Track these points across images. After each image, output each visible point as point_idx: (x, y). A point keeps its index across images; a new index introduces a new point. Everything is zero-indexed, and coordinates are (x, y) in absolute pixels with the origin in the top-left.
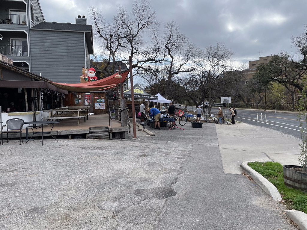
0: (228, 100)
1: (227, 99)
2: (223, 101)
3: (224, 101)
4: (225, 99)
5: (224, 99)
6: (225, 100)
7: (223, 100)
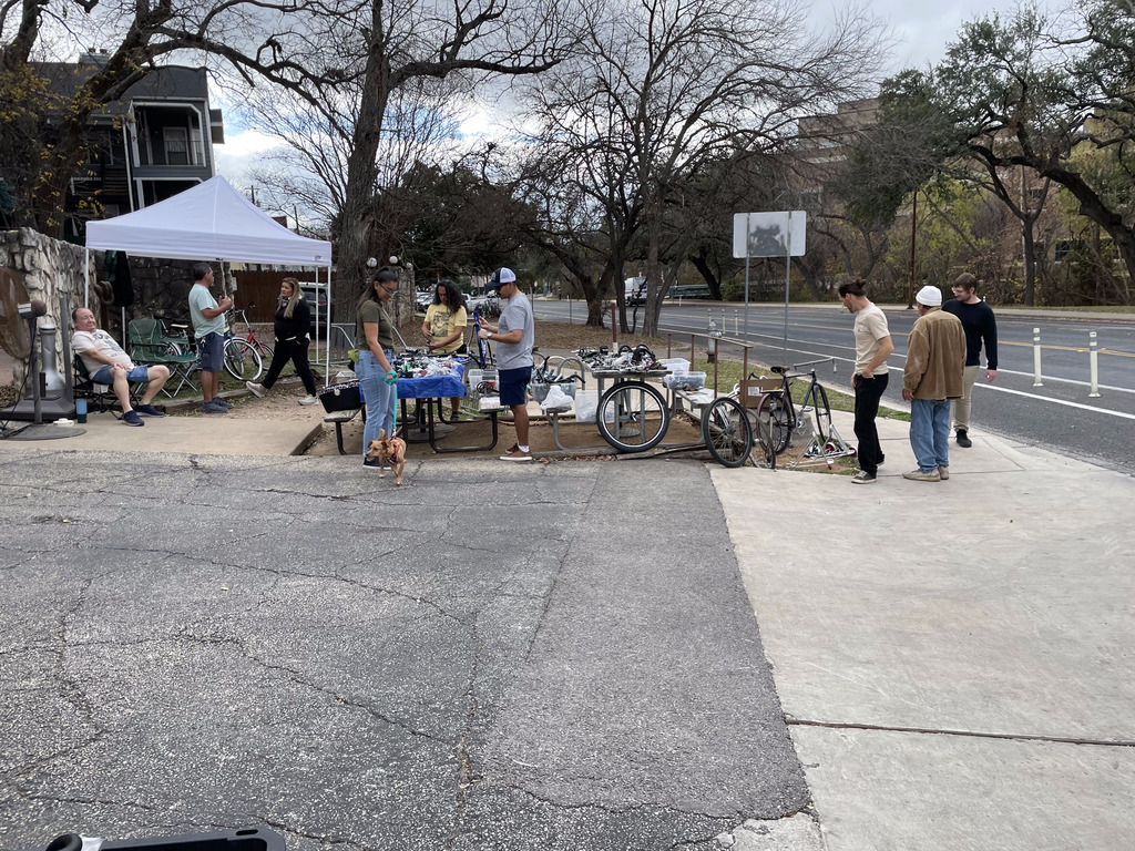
0: (784, 231)
1: (776, 230)
2: (750, 247)
3: (755, 241)
4: (765, 226)
5: (760, 232)
6: (766, 235)
7: (749, 235)
